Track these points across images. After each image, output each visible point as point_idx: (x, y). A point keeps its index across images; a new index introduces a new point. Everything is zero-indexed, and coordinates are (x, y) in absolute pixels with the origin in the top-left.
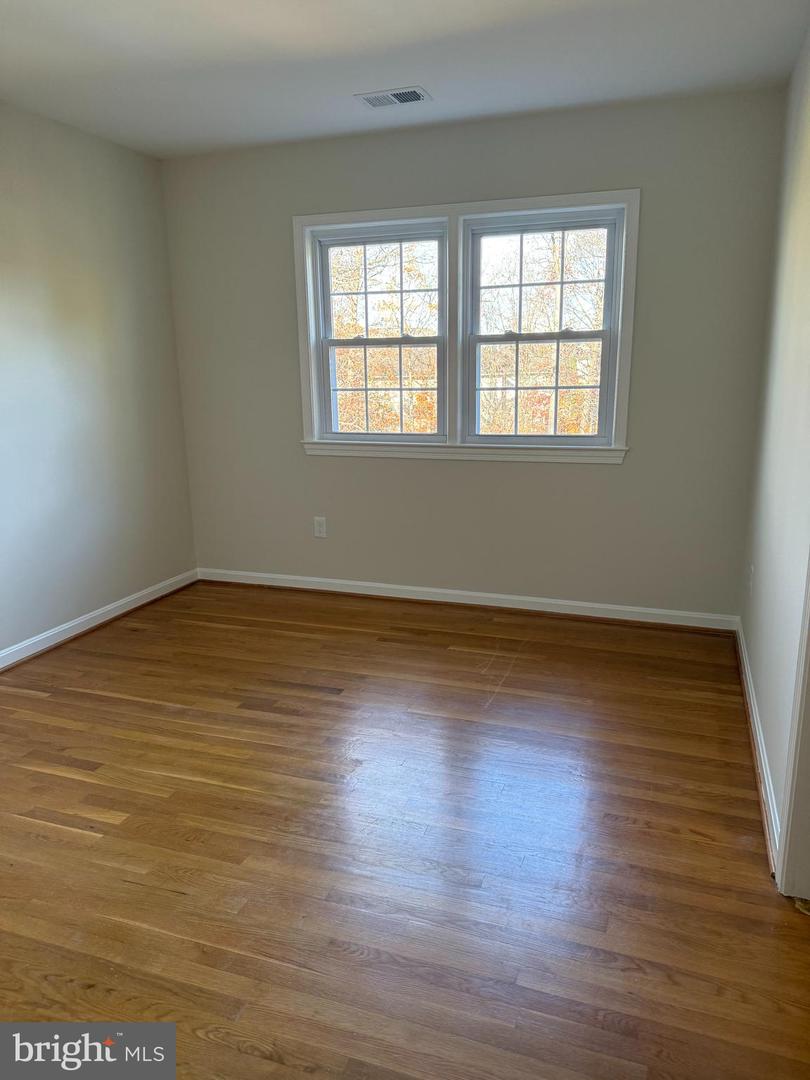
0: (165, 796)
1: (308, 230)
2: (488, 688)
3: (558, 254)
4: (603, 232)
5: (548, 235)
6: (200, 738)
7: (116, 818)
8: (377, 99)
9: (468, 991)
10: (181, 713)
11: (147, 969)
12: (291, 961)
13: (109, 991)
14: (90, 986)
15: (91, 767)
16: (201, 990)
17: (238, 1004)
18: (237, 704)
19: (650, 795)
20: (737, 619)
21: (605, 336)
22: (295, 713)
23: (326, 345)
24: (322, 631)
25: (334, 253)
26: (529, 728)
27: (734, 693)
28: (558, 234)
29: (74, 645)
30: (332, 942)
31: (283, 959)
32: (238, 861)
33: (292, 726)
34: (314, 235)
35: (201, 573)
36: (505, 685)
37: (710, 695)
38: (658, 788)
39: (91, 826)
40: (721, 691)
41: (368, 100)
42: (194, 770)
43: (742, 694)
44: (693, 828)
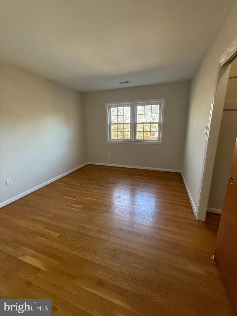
0: (88, 202)
1: (108, 105)
2: (141, 183)
3: (144, 109)
4: (158, 106)
5: (142, 106)
6: (92, 192)
7: (80, 206)
8: (121, 83)
9: (146, 238)
10: (89, 187)
11: (89, 234)
12: (114, 233)
13: (83, 238)
14: (79, 237)
15: (75, 197)
16: (99, 238)
17: (106, 240)
18: (98, 186)
19: (171, 202)
20: (181, 171)
21: (159, 123)
22: (108, 188)
23: (110, 124)
24: (111, 173)
25: (112, 109)
26: (149, 190)
27: (182, 183)
28: (144, 106)
29: (69, 175)
30: (121, 229)
31: (113, 232)
32: (102, 214)
33: (108, 190)
34: (109, 106)
35: (89, 163)
36: (143, 182)
37: (179, 184)
38: (173, 201)
39: (76, 208)
40: (180, 183)
41: (120, 83)
42: (92, 198)
43: (184, 184)
44: (180, 208)
